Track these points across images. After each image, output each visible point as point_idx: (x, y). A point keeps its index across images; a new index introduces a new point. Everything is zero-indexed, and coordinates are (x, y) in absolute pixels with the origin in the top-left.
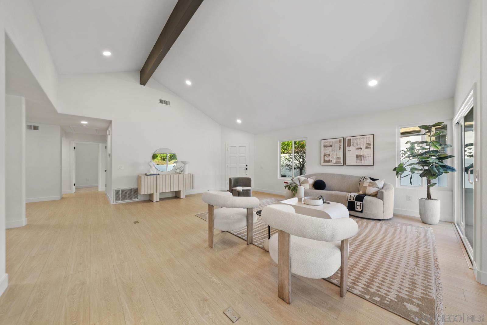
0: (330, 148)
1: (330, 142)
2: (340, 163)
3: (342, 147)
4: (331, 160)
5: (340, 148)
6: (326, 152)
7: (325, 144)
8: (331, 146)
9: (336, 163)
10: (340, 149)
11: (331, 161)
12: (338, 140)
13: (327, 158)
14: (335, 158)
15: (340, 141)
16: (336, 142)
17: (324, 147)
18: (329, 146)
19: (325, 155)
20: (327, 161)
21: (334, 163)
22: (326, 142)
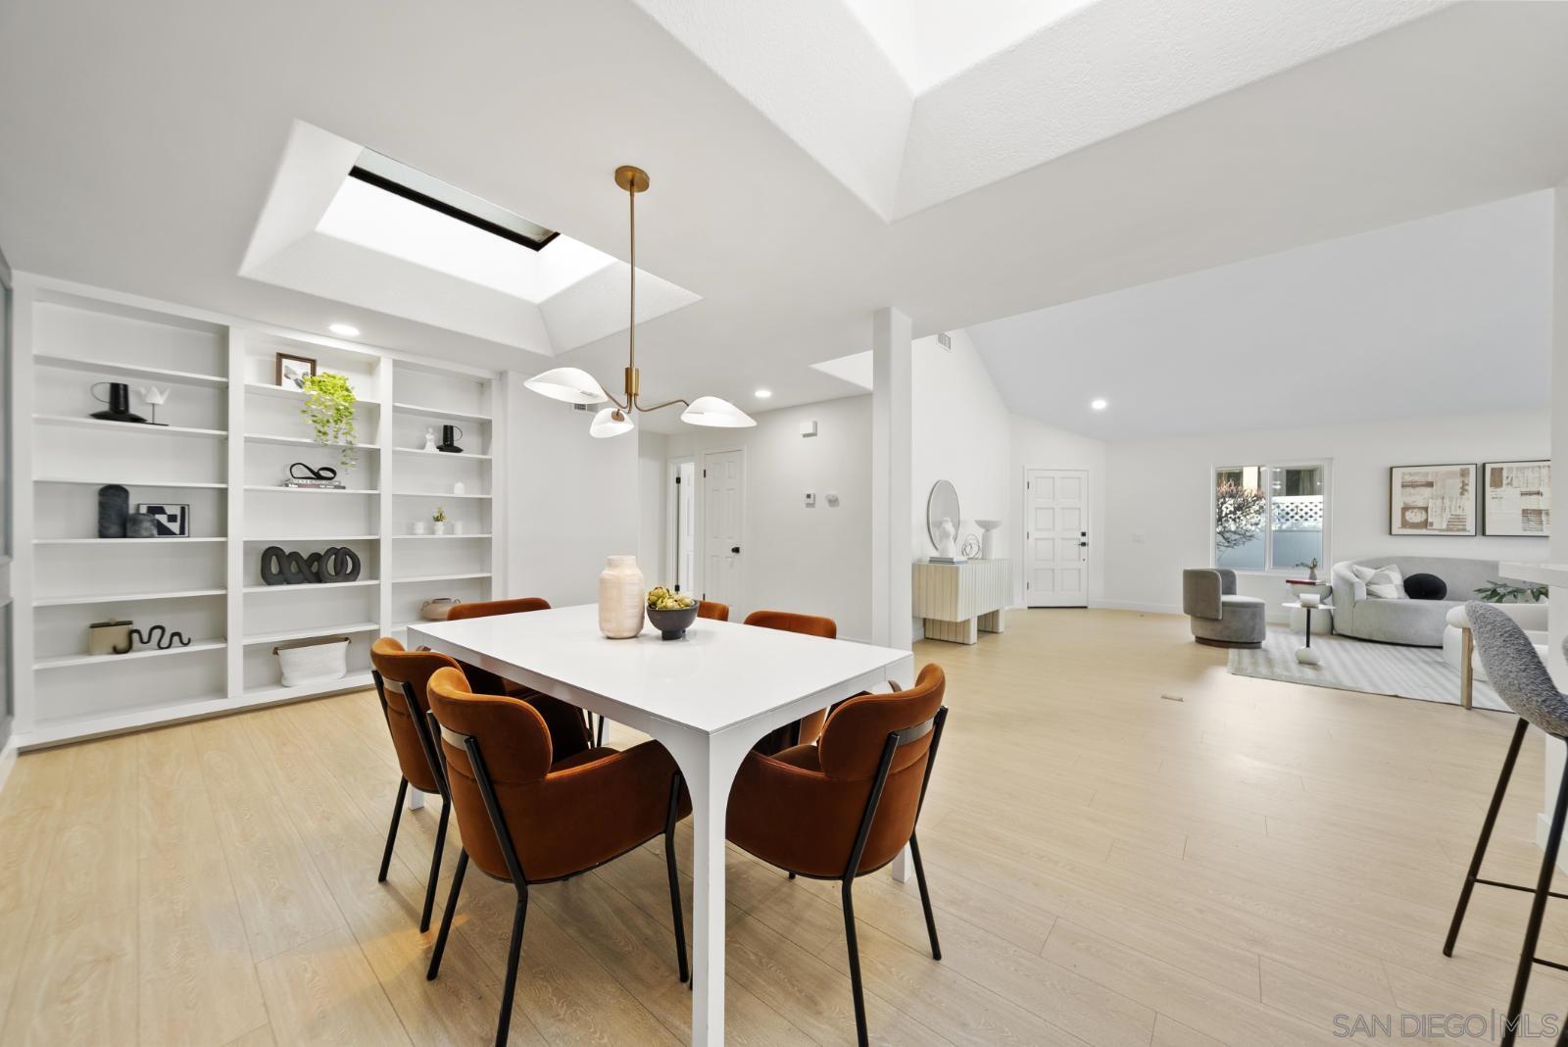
0: (1427, 491)
1: (1427, 474)
2: (1464, 530)
3: (1471, 488)
4: (1429, 520)
5: (1463, 490)
6: (1410, 500)
7: (1408, 478)
8: (1430, 484)
9: (1447, 530)
10: (1462, 494)
11: (1432, 524)
12: (1458, 468)
13: (1414, 517)
14: (1447, 516)
15: (1464, 474)
16: (1450, 475)
17: (1403, 486)
18: (1422, 486)
19: (1405, 509)
20: (1413, 523)
21: (1441, 530)
22: (1411, 474)
